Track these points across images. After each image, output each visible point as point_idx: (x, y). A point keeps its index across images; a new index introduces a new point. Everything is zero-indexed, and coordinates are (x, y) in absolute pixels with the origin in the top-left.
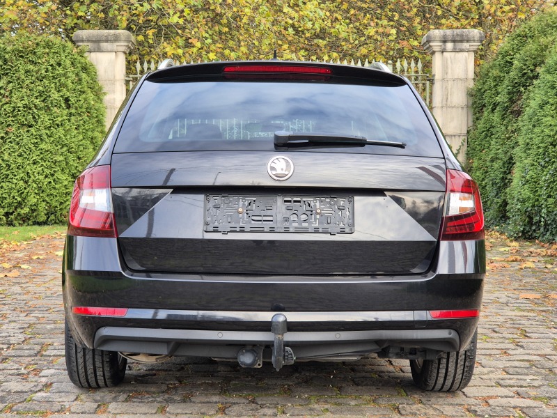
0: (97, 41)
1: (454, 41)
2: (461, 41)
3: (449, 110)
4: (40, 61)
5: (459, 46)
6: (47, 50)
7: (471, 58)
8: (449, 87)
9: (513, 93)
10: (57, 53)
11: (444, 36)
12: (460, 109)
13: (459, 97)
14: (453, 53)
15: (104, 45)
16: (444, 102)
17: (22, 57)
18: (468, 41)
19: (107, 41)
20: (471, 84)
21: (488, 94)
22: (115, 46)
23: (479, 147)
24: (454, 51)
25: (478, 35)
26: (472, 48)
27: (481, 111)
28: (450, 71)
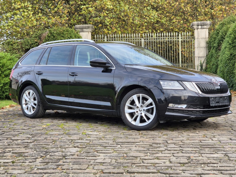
0: (82, 28)
1: (201, 25)
2: (204, 25)
3: (200, 48)
4: (65, 36)
5: (203, 27)
6: (67, 33)
7: (207, 31)
8: (200, 41)
9: (219, 43)
10: (70, 33)
11: (198, 24)
12: (204, 48)
13: (203, 44)
14: (201, 29)
15: (84, 30)
16: (198, 46)
17: (59, 35)
18: (206, 25)
19: (85, 28)
20: (207, 40)
21: (212, 43)
22: (88, 30)
23: (209, 61)
24: (201, 28)
25: (209, 23)
26: (207, 28)
27: (210, 49)
28: (200, 35)
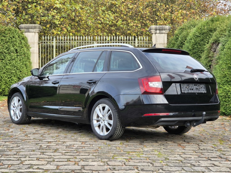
5: (161, 31)
7: (166, 36)
8: (158, 46)
10: (13, 33)
11: (156, 28)
14: (159, 34)
15: (31, 30)
20: (166, 45)
22: (34, 30)
25: (168, 28)
26: (166, 32)
28: (158, 41)
